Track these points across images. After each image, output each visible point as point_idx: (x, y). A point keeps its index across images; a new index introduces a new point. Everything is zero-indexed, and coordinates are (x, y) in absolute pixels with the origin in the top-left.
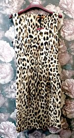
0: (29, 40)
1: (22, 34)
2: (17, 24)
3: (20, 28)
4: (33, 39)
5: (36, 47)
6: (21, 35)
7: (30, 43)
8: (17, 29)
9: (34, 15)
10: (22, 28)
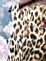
0: (29, 42)
1: (20, 31)
2: (15, 18)
3: (19, 23)
4: (36, 41)
5: (40, 54)
6: (20, 33)
7: (31, 46)
8: (15, 26)
9: (41, 6)
10: (22, 24)
